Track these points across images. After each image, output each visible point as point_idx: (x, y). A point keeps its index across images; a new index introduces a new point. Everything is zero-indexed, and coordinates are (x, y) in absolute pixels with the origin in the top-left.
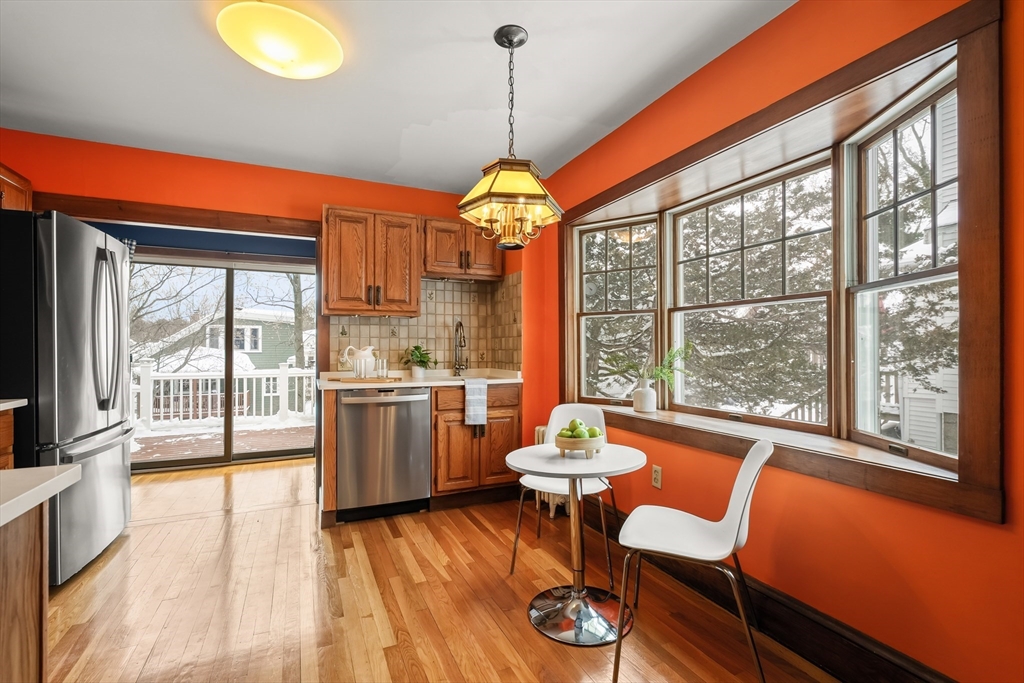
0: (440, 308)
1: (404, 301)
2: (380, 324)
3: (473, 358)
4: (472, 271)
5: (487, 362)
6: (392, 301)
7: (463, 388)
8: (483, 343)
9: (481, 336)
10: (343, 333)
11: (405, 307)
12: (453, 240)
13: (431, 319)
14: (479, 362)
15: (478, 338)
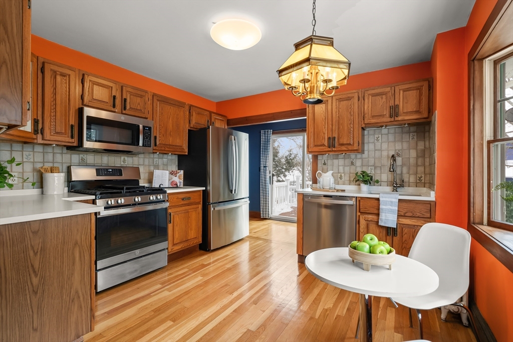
0: (385, 146)
1: (349, 144)
2: (344, 158)
3: (412, 179)
4: (400, 118)
5: (425, 183)
6: (342, 145)
7: (378, 199)
8: (421, 169)
9: (419, 163)
10: (325, 164)
11: (350, 148)
12: (384, 100)
13: (378, 153)
14: (417, 183)
15: (417, 165)
